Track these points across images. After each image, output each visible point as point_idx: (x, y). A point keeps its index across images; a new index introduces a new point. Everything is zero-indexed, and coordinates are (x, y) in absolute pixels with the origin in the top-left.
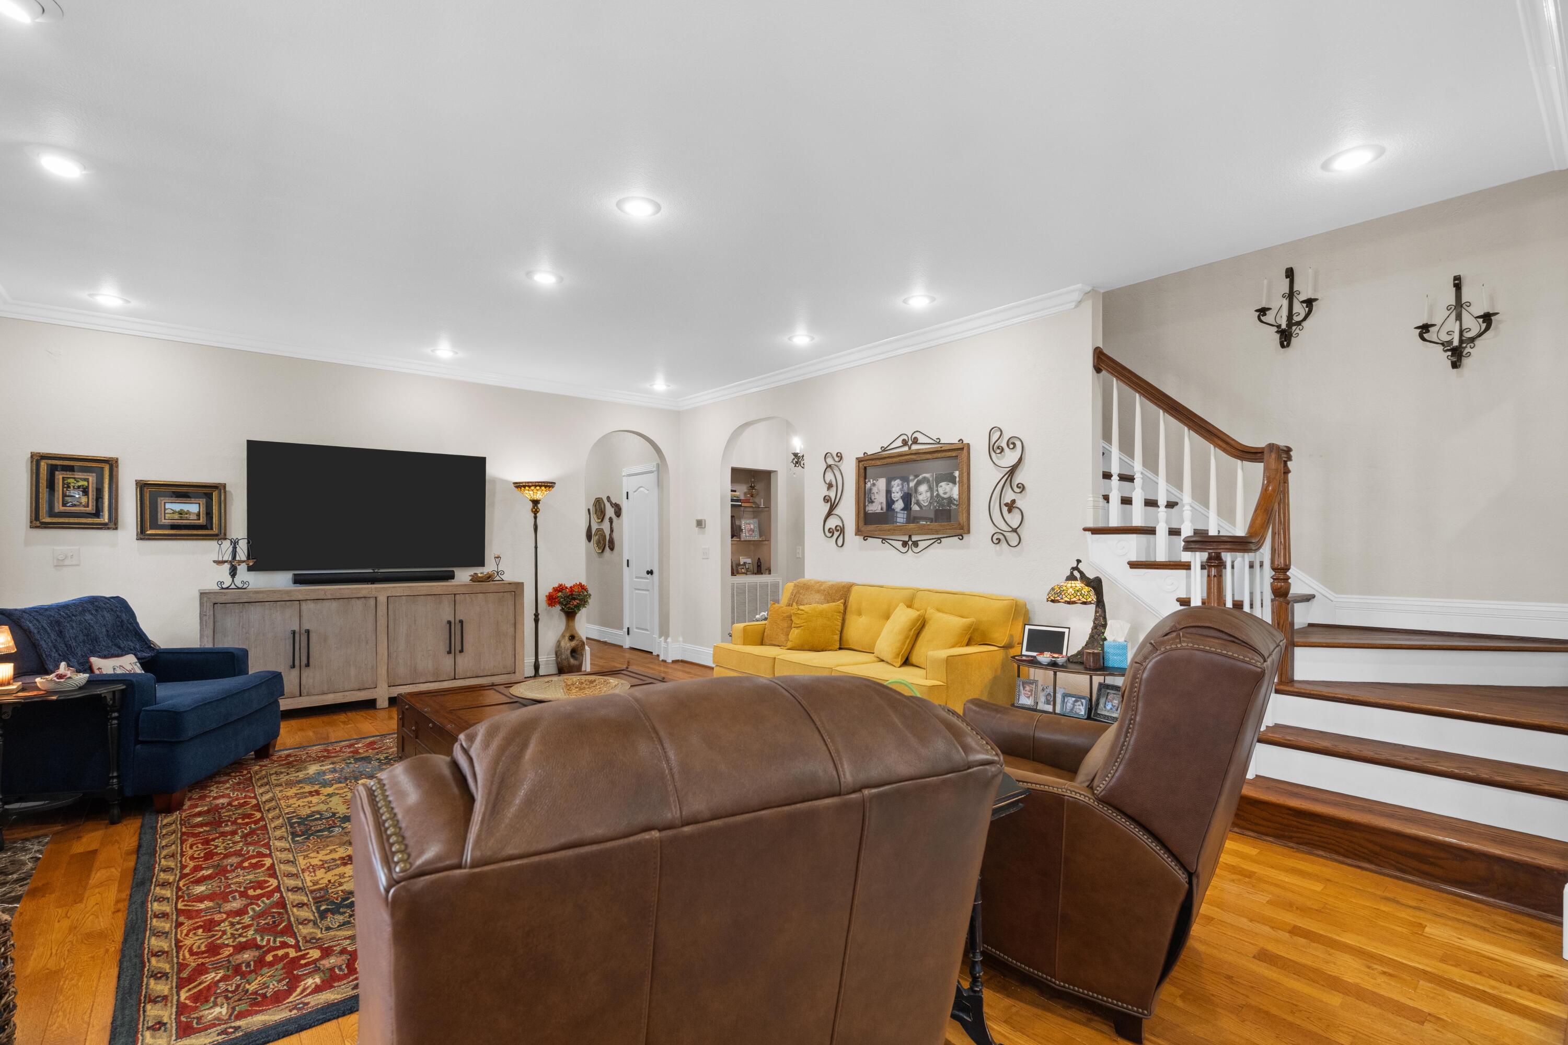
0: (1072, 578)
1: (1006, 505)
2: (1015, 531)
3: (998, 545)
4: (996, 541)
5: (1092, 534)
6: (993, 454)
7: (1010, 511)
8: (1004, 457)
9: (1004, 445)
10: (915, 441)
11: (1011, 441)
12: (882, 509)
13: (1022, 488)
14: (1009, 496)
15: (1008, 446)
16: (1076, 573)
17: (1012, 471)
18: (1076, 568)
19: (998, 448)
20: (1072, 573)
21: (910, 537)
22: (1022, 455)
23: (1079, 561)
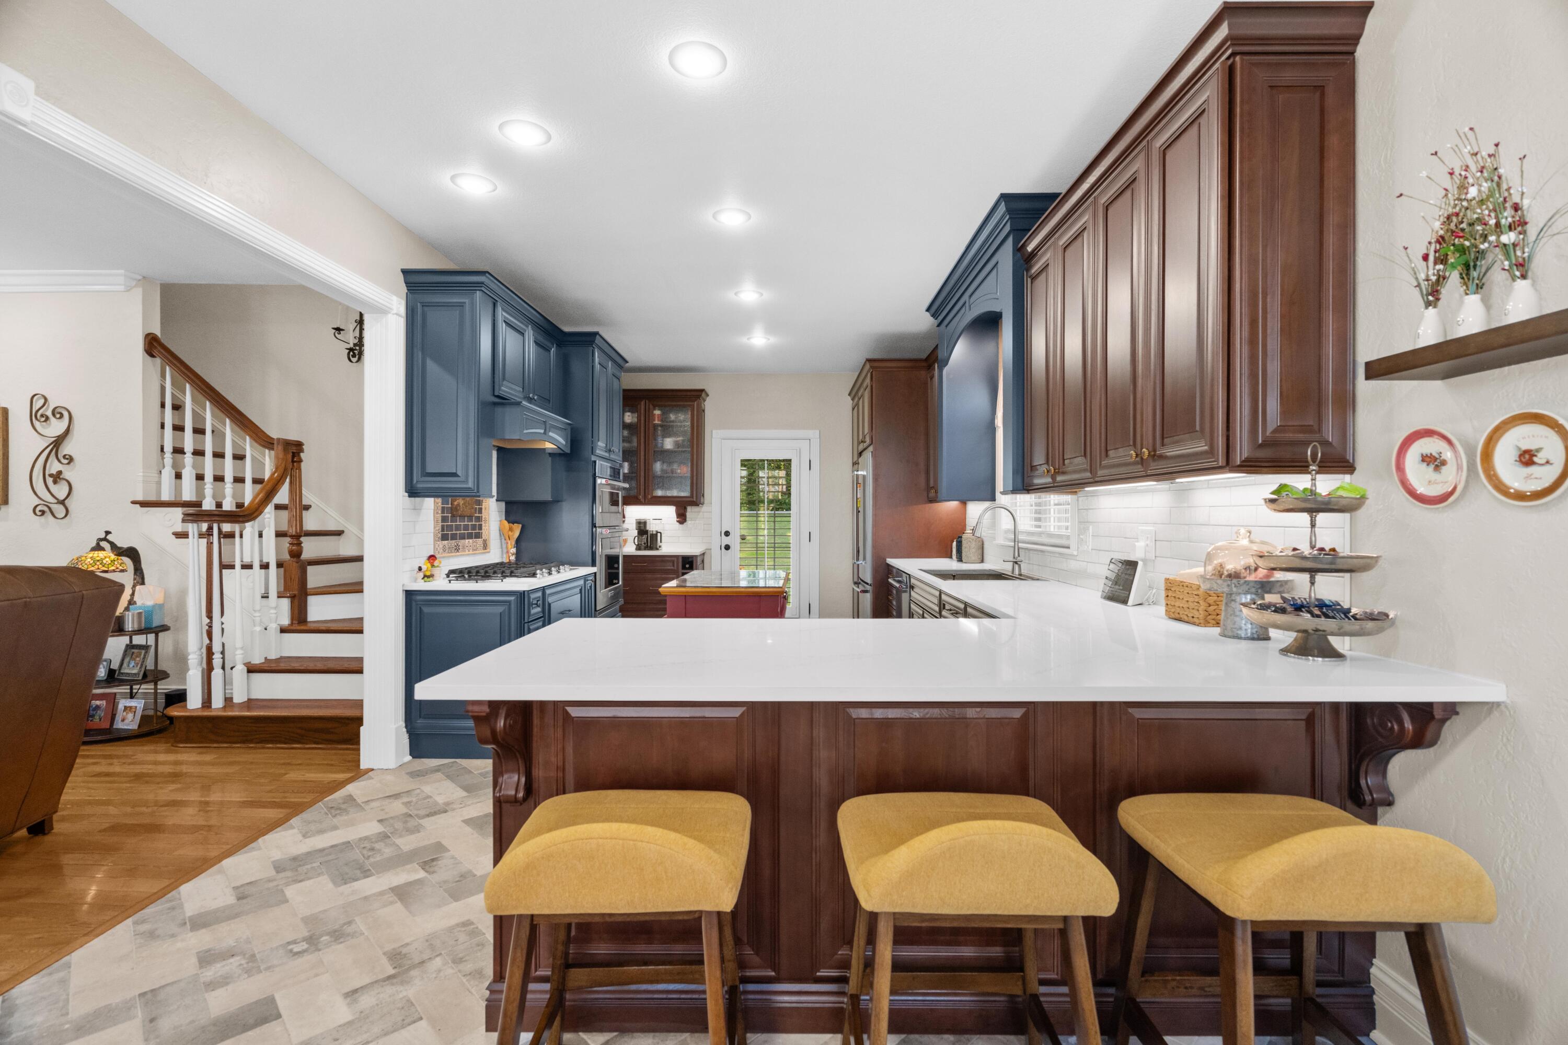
0: (98, 548)
1: (51, 475)
2: (62, 502)
3: (42, 517)
4: (39, 513)
5: (141, 506)
6: (37, 424)
7: (55, 482)
8: (50, 425)
9: (49, 413)
11: (59, 410)
13: (70, 460)
14: (54, 467)
15: (54, 415)
16: (103, 544)
17: (58, 442)
18: (105, 539)
19: (42, 416)
20: (98, 544)
22: (69, 427)
23: (108, 533)
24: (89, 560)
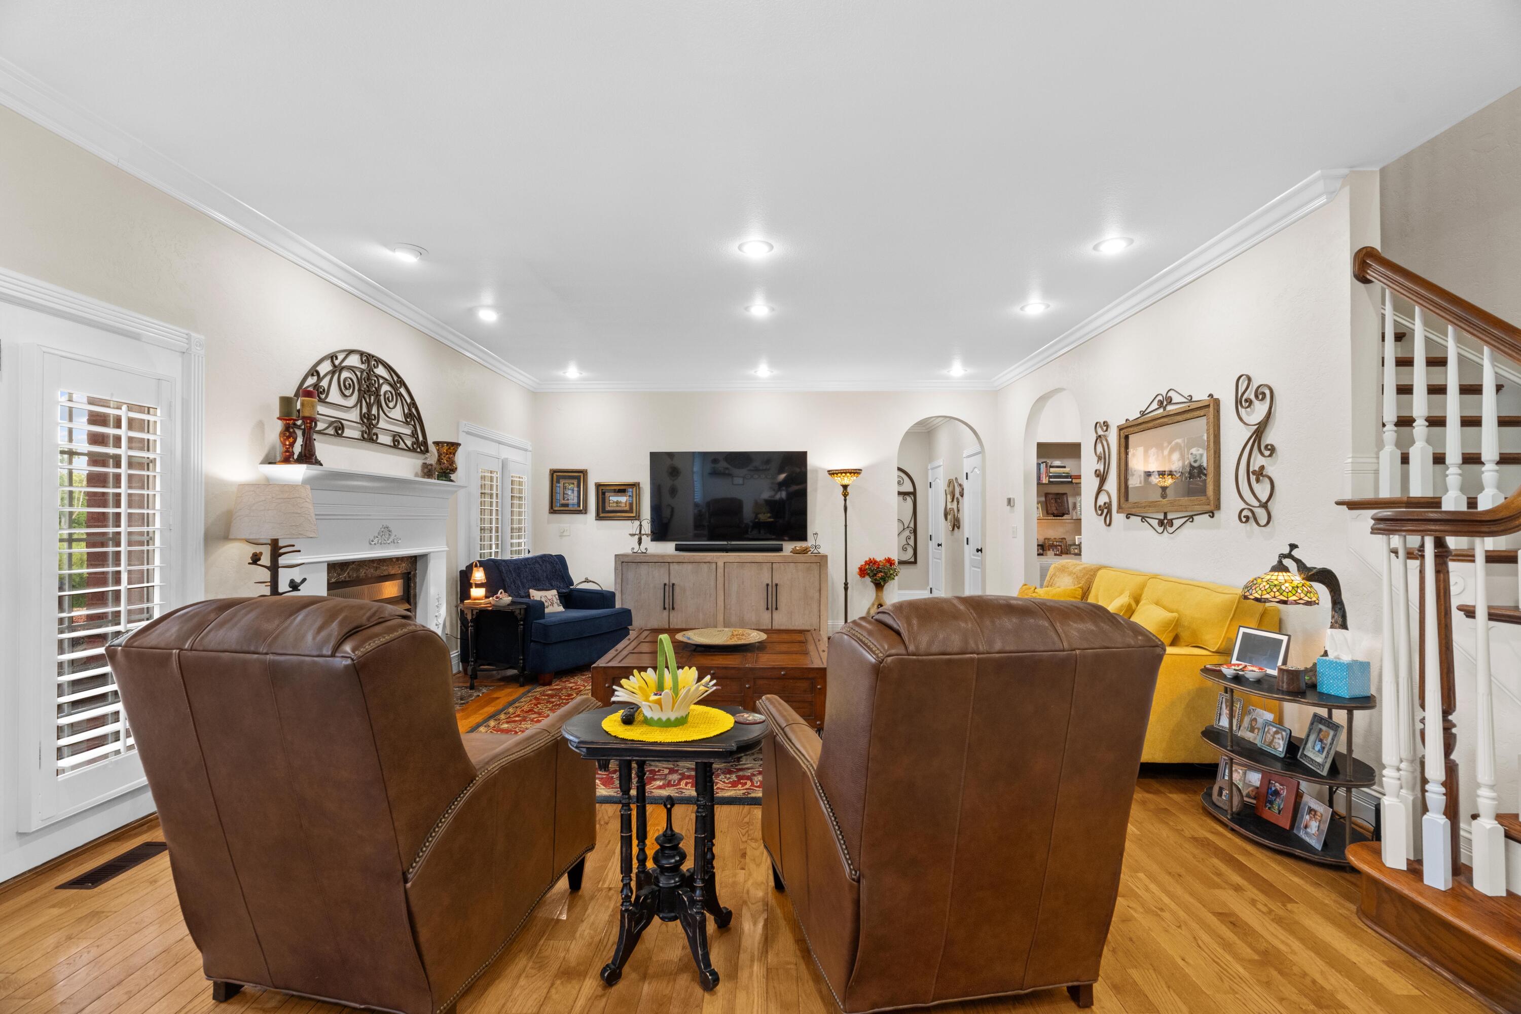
0: (1280, 567)
1: (1254, 472)
2: (1265, 506)
3: (1248, 524)
4: (1244, 520)
5: (1349, 509)
6: (1242, 411)
7: (1258, 481)
8: (1253, 411)
9: (1252, 397)
10: (1170, 401)
11: (1260, 390)
12: (1140, 483)
13: (1272, 449)
14: (1258, 461)
15: (1257, 397)
16: (1287, 562)
17: (1260, 431)
18: (1289, 556)
19: (1246, 401)
20: (1280, 562)
21: (1165, 514)
22: (1270, 408)
23: (1293, 547)
24: (1264, 584)
